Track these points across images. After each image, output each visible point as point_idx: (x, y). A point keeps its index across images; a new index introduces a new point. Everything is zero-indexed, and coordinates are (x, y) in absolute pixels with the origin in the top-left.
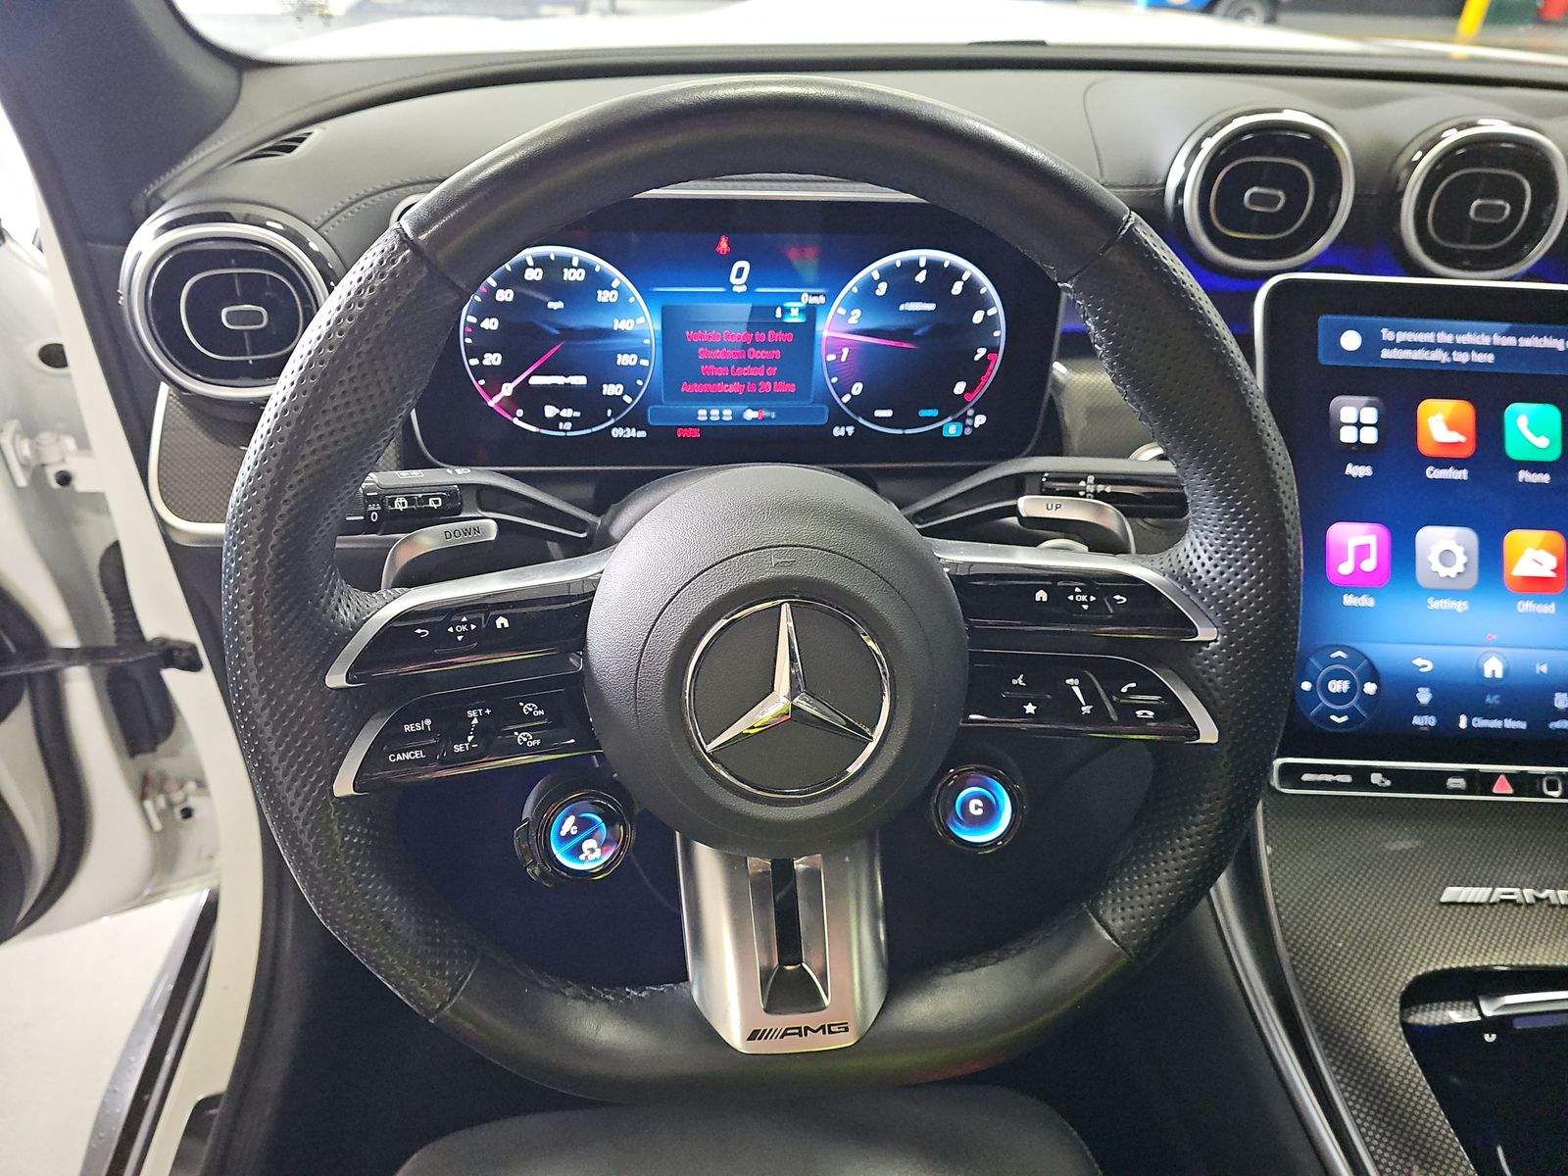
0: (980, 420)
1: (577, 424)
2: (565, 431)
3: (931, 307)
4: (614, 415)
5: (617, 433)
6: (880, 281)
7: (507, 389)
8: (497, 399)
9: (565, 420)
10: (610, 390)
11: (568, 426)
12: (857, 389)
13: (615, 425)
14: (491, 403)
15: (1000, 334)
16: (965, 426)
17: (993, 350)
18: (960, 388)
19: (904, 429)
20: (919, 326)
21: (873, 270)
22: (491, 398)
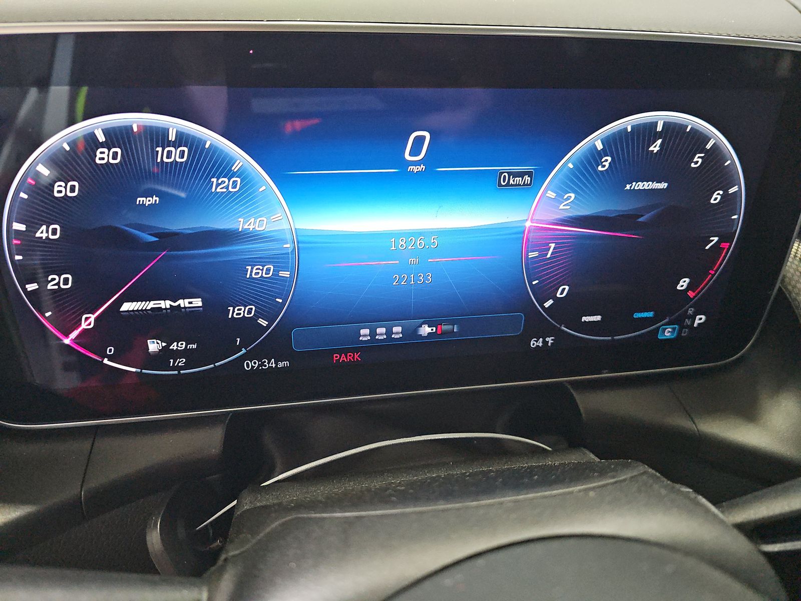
0: (700, 319)
1: (192, 358)
2: (179, 368)
3: (663, 185)
4: (244, 345)
5: (251, 365)
6: (604, 153)
7: (88, 321)
8: (74, 335)
9: (177, 354)
10: (238, 312)
11: (182, 362)
12: (563, 291)
13: (248, 356)
14: (67, 341)
15: (738, 218)
16: (682, 327)
17: (726, 238)
18: (684, 283)
19: (613, 336)
20: (648, 209)
21: (596, 140)
22: (67, 336)
